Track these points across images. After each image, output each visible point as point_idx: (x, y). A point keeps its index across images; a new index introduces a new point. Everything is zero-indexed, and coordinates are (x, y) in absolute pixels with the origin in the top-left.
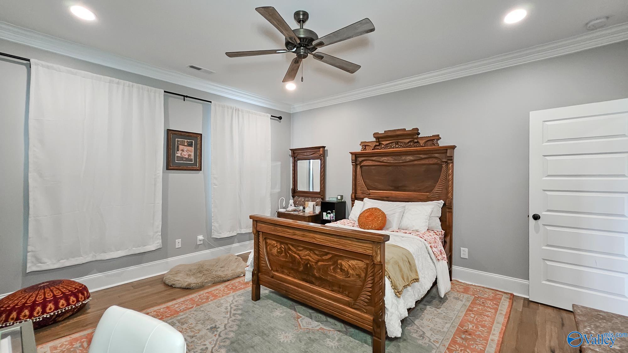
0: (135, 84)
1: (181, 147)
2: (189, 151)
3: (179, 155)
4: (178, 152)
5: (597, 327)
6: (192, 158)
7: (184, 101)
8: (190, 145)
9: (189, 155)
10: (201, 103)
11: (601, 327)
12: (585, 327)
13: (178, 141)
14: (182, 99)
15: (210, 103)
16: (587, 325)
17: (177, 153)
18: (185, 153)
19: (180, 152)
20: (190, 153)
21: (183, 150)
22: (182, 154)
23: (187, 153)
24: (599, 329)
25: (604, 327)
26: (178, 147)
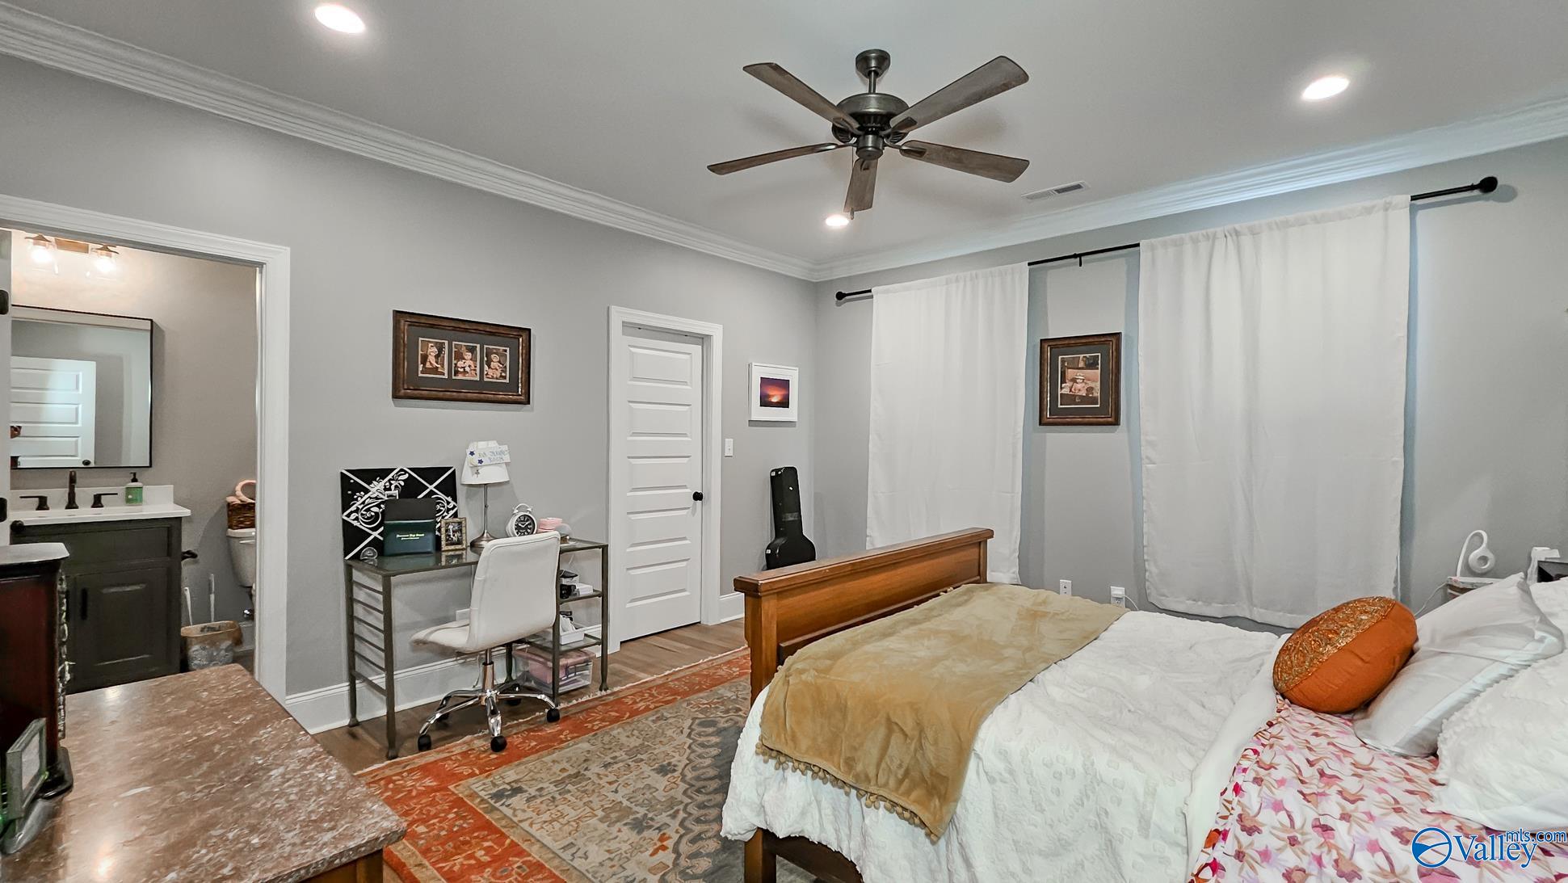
0: (995, 269)
1: (1070, 373)
2: (1089, 380)
3: (1066, 391)
4: (1063, 385)
5: (321, 791)
6: (1095, 395)
7: (1081, 265)
8: (1091, 365)
9: (1090, 390)
10: (1122, 256)
11: (312, 796)
12: (339, 778)
13: (1063, 361)
14: (1074, 264)
15: (1137, 248)
16: (338, 783)
17: (1061, 388)
18: (1079, 386)
19: (1069, 384)
20: (1091, 384)
21: (1074, 380)
22: (1073, 390)
23: (1083, 384)
24: (314, 789)
25: (309, 799)
26: (1063, 374)
